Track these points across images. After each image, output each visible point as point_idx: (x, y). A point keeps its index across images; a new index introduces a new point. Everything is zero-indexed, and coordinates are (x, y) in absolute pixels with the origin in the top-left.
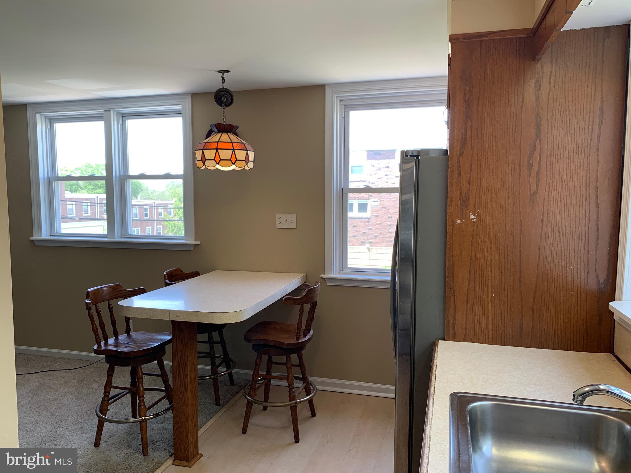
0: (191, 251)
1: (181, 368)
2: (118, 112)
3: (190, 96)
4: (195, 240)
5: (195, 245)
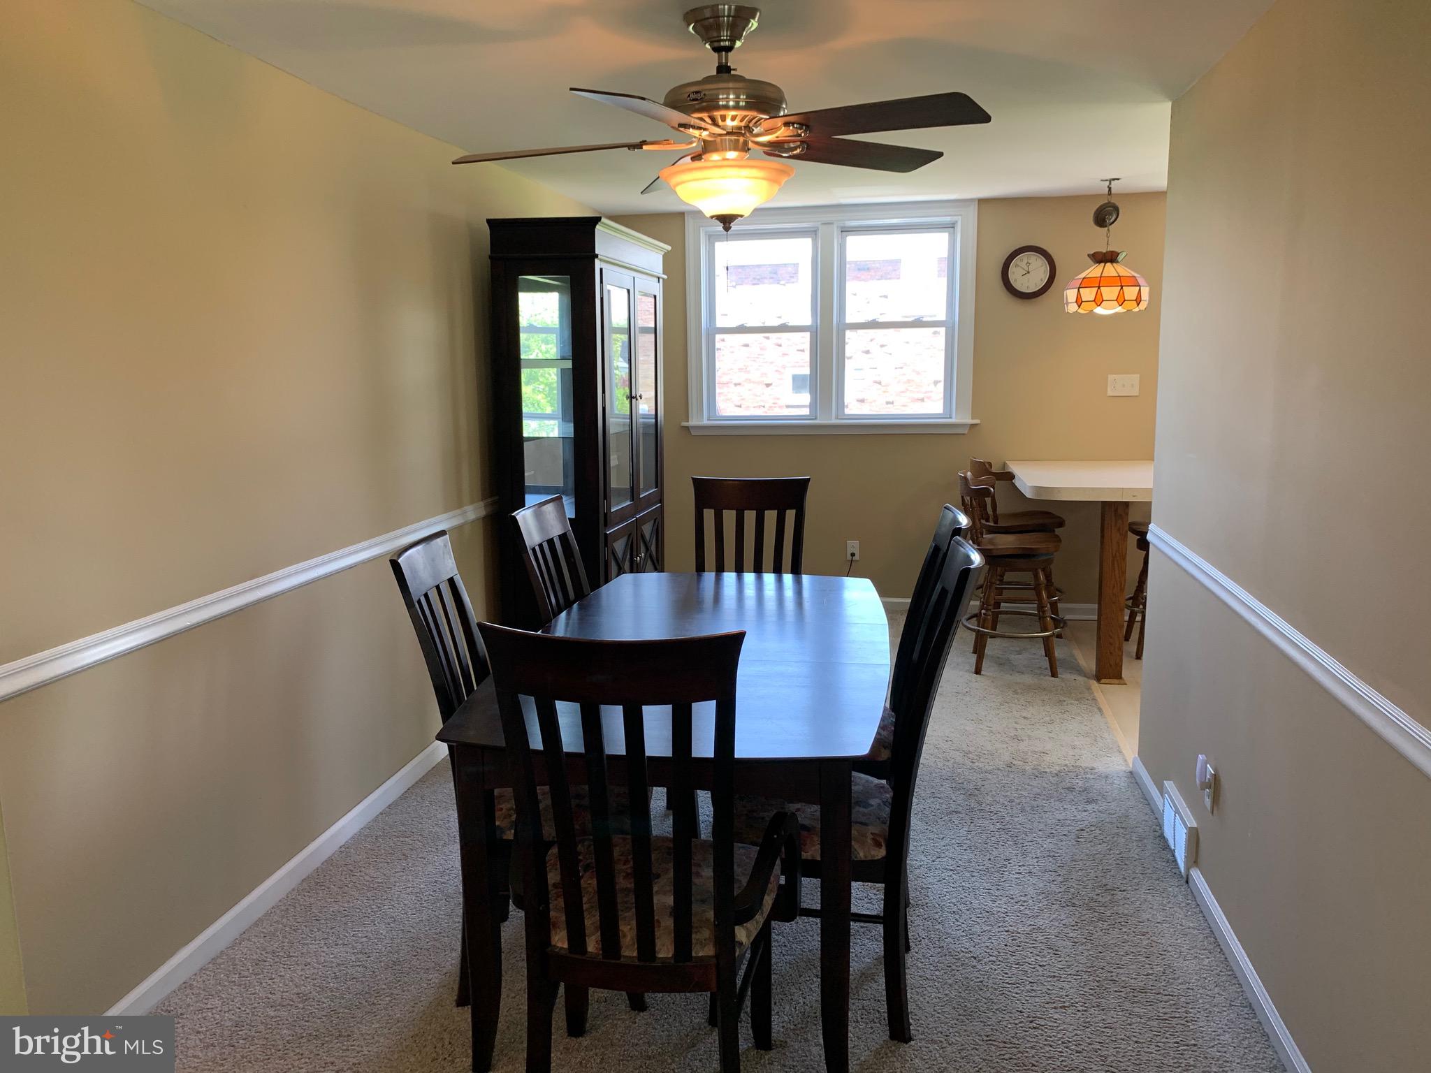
0: (963, 434)
1: (1116, 563)
2: (842, 225)
3: (977, 203)
4: (972, 419)
5: (973, 426)
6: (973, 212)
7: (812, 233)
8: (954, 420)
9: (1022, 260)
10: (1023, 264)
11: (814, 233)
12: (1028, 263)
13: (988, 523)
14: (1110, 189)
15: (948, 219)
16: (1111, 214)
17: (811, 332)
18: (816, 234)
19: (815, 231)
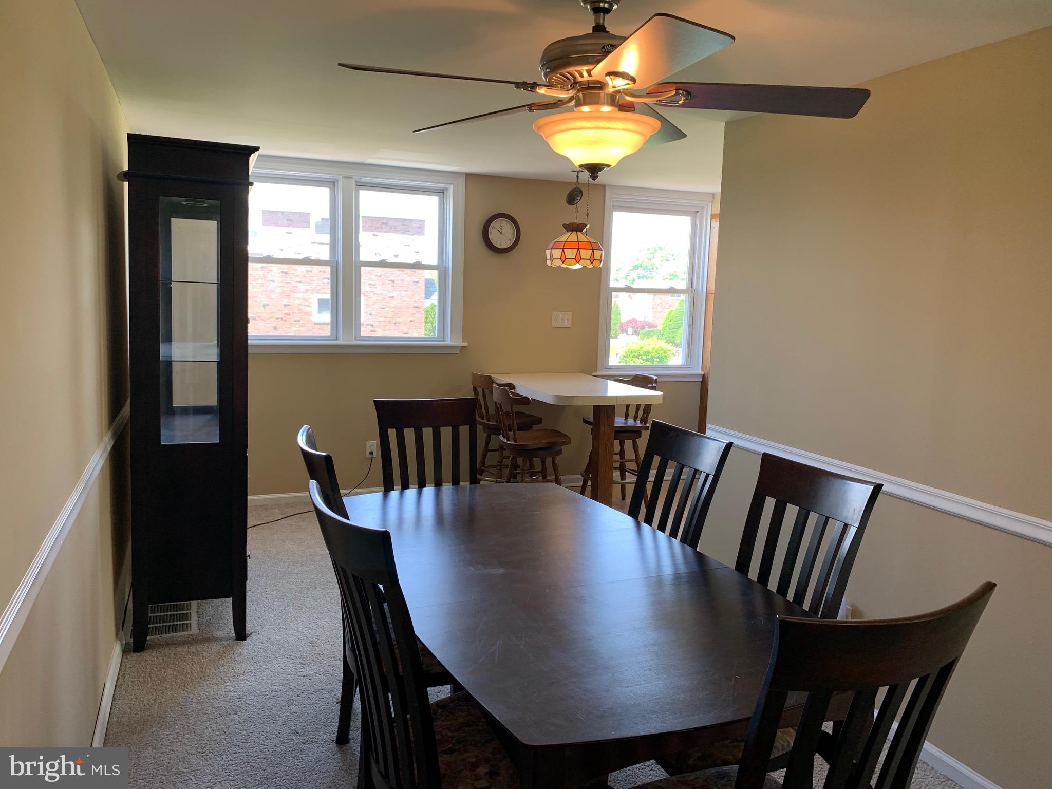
0: (457, 354)
2: (358, 180)
3: (465, 176)
4: (463, 342)
5: (463, 347)
6: (462, 183)
7: (332, 184)
8: (448, 342)
9: (496, 224)
10: (498, 227)
11: (333, 184)
12: (501, 226)
13: (482, 421)
14: (578, 177)
15: (442, 186)
16: (578, 197)
17: (331, 266)
18: (334, 185)
19: (334, 182)
